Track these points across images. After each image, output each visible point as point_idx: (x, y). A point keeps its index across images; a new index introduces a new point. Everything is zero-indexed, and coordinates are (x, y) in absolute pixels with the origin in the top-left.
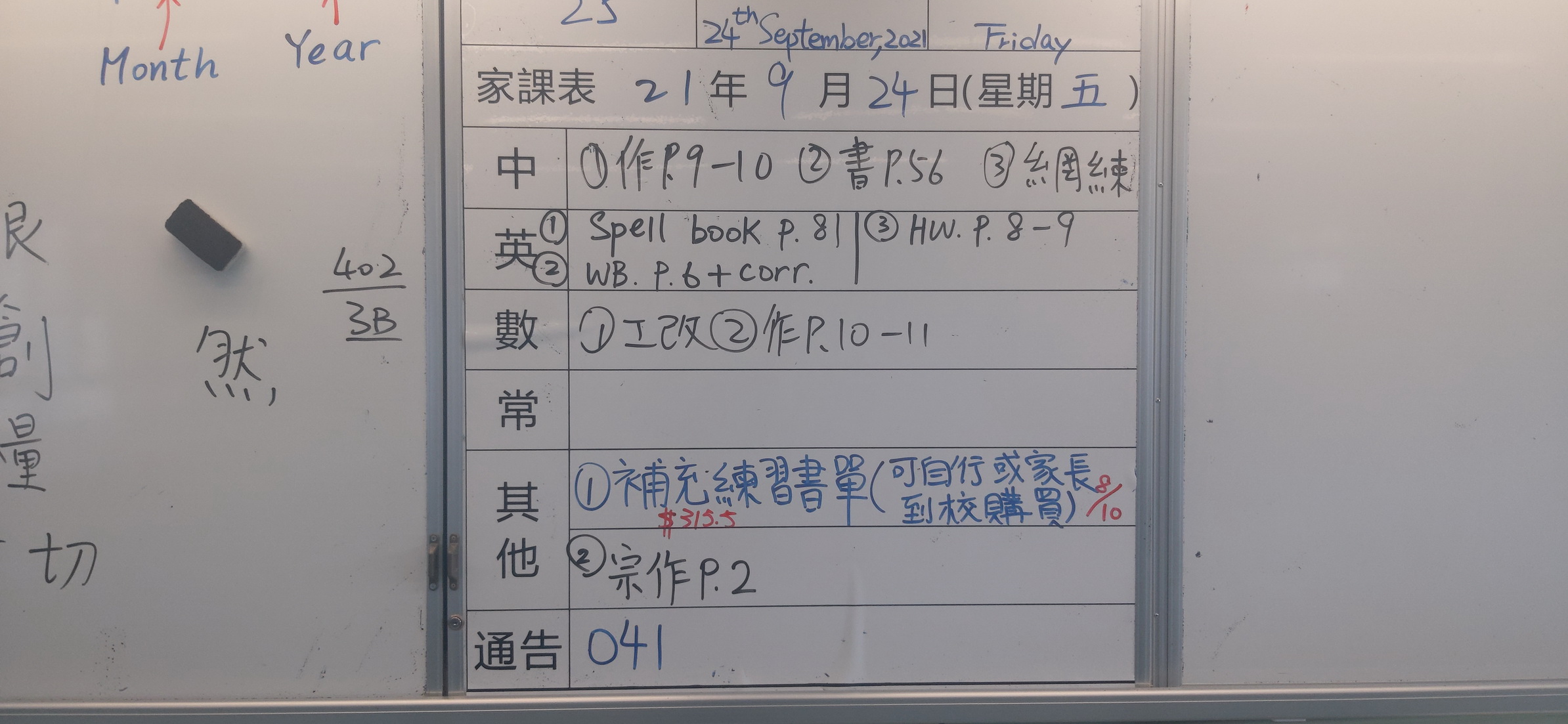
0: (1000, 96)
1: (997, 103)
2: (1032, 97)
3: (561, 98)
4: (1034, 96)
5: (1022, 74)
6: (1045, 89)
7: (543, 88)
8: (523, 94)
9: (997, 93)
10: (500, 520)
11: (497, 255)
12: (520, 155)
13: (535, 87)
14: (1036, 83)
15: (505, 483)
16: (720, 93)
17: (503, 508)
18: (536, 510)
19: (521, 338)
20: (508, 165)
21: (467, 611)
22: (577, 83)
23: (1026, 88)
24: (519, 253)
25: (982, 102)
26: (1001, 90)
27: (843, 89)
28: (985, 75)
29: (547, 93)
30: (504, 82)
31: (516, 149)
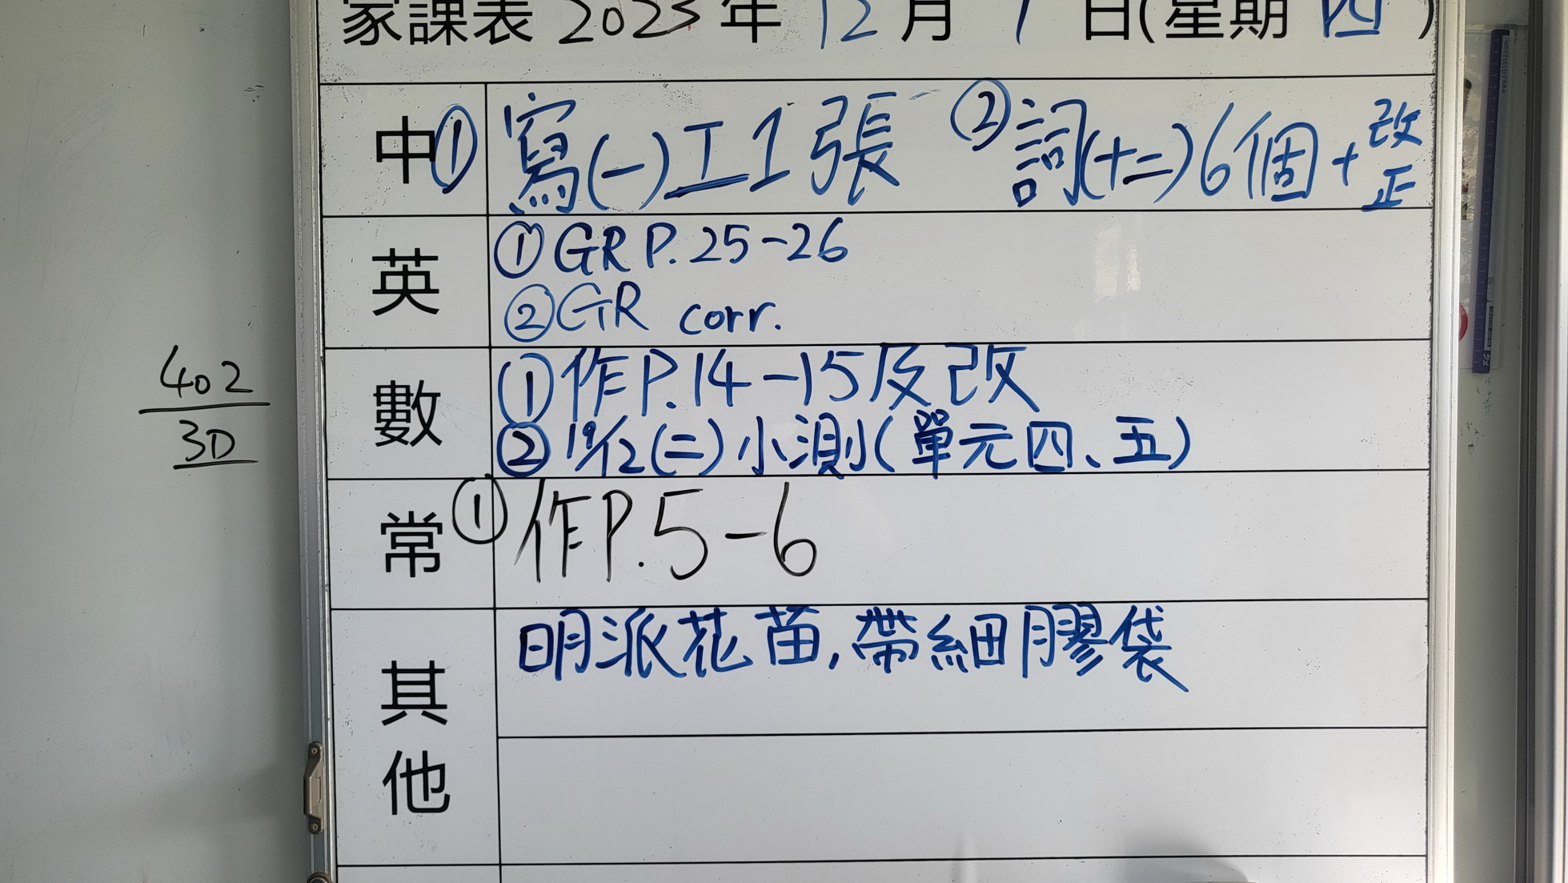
0: (1201, 20)
1: (1196, 31)
2: (1256, 21)
3: (477, 35)
4: (1259, 19)
6: (1276, 7)
7: (448, 18)
8: (415, 28)
9: (1196, 15)
10: (386, 722)
11: (375, 292)
12: (410, 128)
13: (434, 16)
15: (394, 663)
16: (737, 20)
17: (390, 702)
18: (444, 707)
19: (416, 428)
20: (392, 145)
21: (337, 866)
22: (503, 9)
24: (410, 287)
25: (1172, 30)
27: (939, 11)
29: (455, 27)
30: (386, 11)
31: (405, 119)
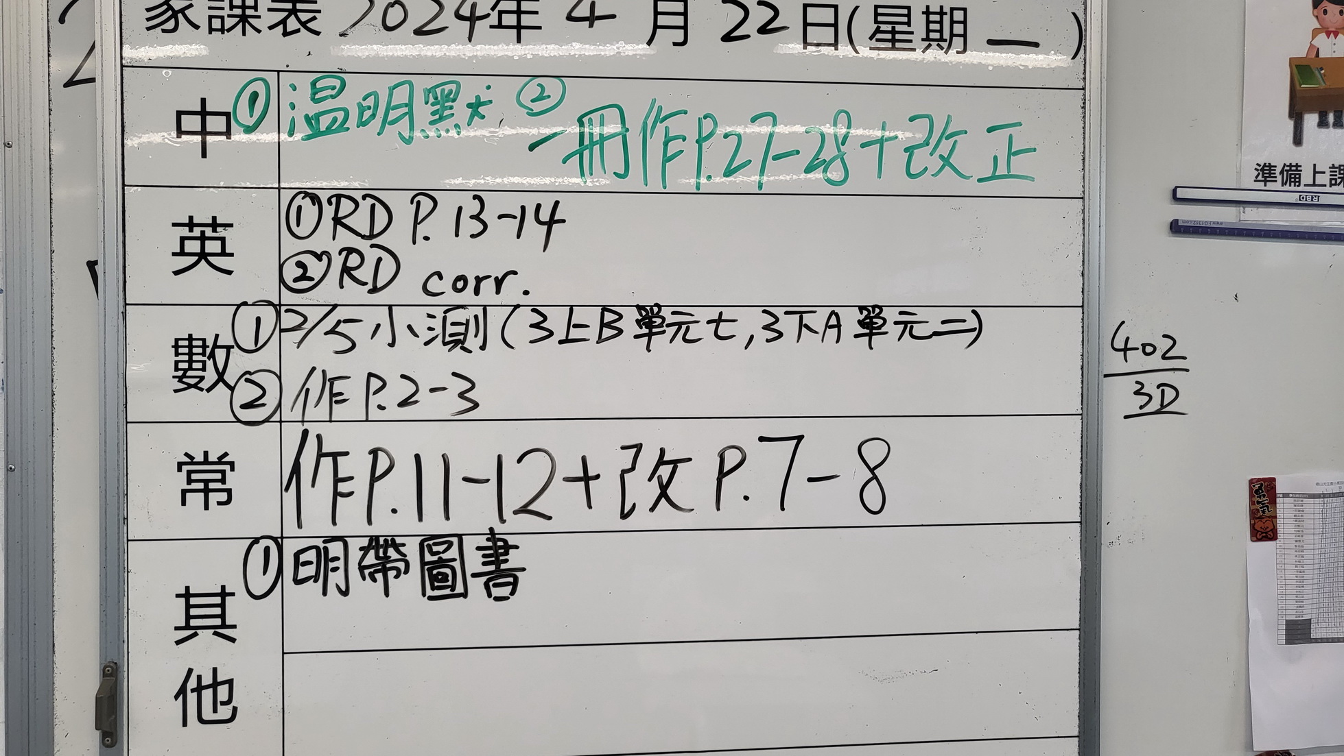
0: (898, 37)
1: (893, 45)
2: (942, 39)
3: (271, 28)
4: (944, 38)
5: (928, 7)
6: (958, 29)
7: (244, 12)
8: (214, 20)
9: (893, 32)
10: (178, 642)
11: (174, 254)
12: (208, 109)
13: (232, 7)
14: (947, 19)
15: (187, 588)
16: (504, 24)
17: (184, 625)
18: (234, 627)
19: (211, 376)
23: (932, 26)
24: (206, 251)
26: (898, 28)
27: (679, 21)
28: (876, 7)
29: (249, 19)
31: (203, 101)
